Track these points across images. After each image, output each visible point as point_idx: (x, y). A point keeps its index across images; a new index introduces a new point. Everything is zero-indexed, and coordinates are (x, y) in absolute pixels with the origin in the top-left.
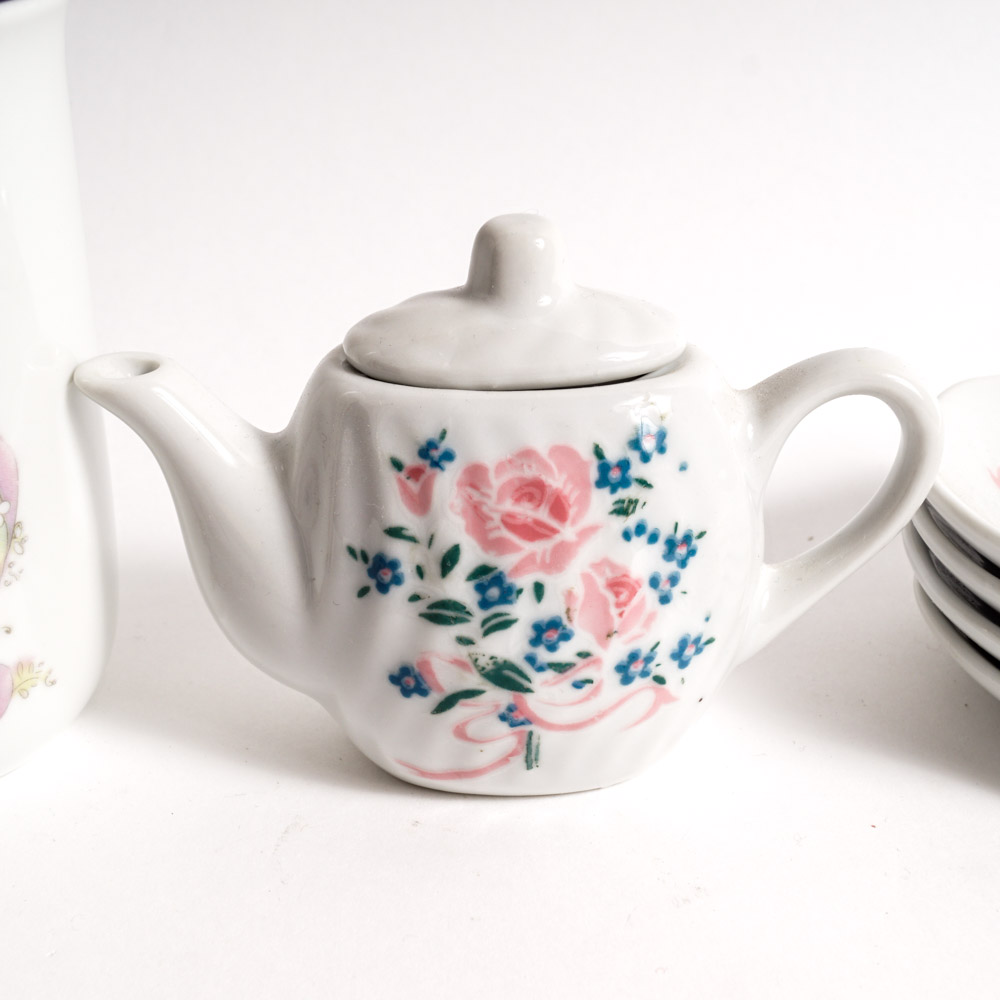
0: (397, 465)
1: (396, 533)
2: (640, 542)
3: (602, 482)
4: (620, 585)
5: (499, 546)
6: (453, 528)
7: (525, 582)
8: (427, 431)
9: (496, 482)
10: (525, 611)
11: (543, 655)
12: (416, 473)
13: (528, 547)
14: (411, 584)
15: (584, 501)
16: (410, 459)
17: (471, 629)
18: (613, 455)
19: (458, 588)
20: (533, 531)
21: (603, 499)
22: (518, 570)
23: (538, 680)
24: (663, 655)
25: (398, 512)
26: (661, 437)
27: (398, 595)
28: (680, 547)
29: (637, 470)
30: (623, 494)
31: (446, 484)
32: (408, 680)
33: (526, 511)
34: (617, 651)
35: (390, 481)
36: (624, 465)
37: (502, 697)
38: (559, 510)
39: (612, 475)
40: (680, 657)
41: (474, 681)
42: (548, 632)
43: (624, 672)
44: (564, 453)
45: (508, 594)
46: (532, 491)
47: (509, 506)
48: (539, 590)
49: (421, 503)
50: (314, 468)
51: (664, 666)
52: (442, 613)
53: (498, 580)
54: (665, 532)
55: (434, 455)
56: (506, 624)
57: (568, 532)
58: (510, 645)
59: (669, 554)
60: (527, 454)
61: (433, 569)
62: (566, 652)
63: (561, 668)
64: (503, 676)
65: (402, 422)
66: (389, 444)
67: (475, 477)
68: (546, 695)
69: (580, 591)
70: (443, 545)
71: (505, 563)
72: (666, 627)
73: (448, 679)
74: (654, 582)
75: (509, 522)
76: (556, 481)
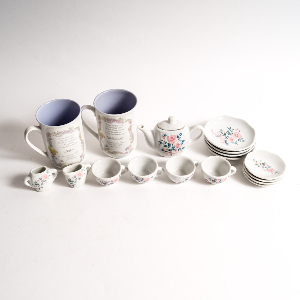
0: (162, 136)
1: (162, 141)
2: (180, 141)
3: (177, 137)
4: (178, 144)
5: (170, 142)
6: (166, 141)
7: (171, 144)
8: (165, 134)
9: (170, 138)
10: (171, 146)
11: (173, 149)
12: (164, 137)
13: (172, 142)
14: (163, 144)
15: (176, 139)
16: (163, 136)
17: (167, 147)
18: (178, 136)
19: (167, 144)
20: (172, 141)
21: (177, 139)
22: (171, 143)
23: (172, 150)
24: (181, 149)
25: (162, 139)
26: (182, 134)
27: (162, 145)
28: (183, 142)
29: (180, 136)
30: (179, 138)
31: (166, 137)
32: (163, 150)
33: (172, 139)
34: (178, 148)
35: (162, 137)
36: (179, 136)
37: (170, 152)
38: (174, 139)
39: (178, 137)
40: (183, 148)
41: (167, 150)
42: (173, 147)
43: (179, 150)
44: (175, 136)
45: (170, 145)
46: (172, 138)
47: (170, 139)
48: (172, 145)
49: (164, 139)
50: (156, 134)
51: (182, 149)
52: (165, 146)
53: (170, 144)
54: (182, 140)
55: (165, 135)
56: (170, 147)
57: (175, 141)
58: (170, 148)
59: (182, 142)
60: (172, 136)
61: (165, 143)
62: (174, 149)
63: (174, 150)
64: (170, 150)
65: (163, 133)
66: (162, 134)
67: (168, 137)
68: (173, 151)
69: (175, 145)
70: (166, 142)
71: (170, 143)
72: (182, 147)
73: (165, 150)
74: (181, 144)
75: (170, 140)
76: (174, 137)
